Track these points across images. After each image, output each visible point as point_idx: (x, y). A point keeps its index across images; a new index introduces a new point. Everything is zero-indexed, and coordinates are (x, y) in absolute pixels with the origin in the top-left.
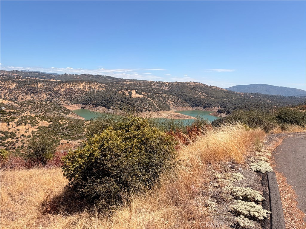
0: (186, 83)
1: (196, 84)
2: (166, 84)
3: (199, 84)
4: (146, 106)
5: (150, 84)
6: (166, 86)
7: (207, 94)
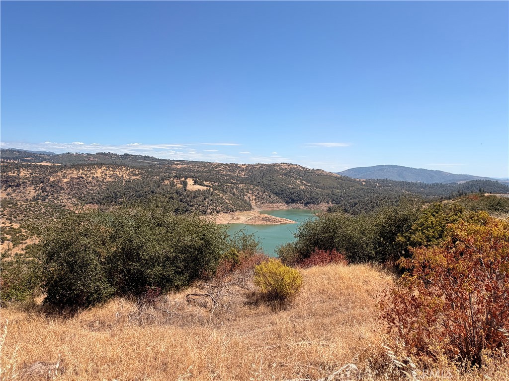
0: (274, 165)
1: (291, 166)
2: (243, 167)
3: (296, 167)
4: (212, 204)
5: (216, 168)
6: (243, 170)
7: (309, 183)
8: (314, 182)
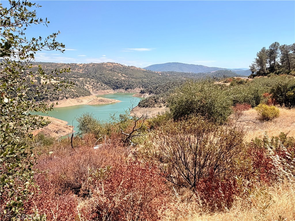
0: (103, 64)
1: (114, 64)
2: (80, 65)
3: (117, 64)
6: (81, 68)
7: (127, 75)
8: (130, 74)
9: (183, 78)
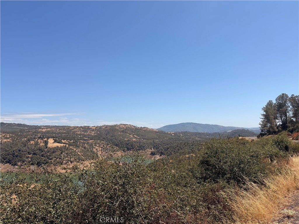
0: (115, 126)
1: (127, 126)
2: (93, 128)
3: (130, 126)
4: (67, 157)
5: (73, 129)
6: (93, 130)
7: (138, 136)
8: (142, 135)
9: (197, 138)
